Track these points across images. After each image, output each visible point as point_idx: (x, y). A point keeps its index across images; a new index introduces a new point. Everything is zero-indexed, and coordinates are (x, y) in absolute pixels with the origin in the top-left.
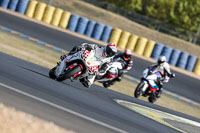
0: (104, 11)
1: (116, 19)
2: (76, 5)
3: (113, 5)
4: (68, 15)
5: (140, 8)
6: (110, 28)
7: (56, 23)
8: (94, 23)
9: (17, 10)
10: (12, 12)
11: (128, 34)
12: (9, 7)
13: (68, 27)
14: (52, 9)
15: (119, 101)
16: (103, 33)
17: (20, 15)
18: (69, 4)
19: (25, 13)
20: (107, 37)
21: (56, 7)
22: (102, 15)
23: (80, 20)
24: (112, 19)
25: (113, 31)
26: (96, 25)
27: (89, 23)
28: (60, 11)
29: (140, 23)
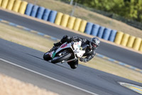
0: (110, 19)
1: (119, 25)
2: (90, 15)
3: (117, 15)
4: (85, 23)
5: (136, 17)
6: (115, 32)
7: (77, 29)
8: (103, 28)
9: (48, 20)
10: (45, 22)
11: (127, 36)
12: (43, 18)
13: (85, 31)
14: (73, 19)
15: (121, 83)
16: (110, 35)
18: (86, 15)
19: (54, 22)
20: (113, 38)
21: (76, 17)
22: (109, 22)
23: (93, 26)
24: (116, 25)
25: (117, 33)
26: (105, 30)
27: (100, 28)
28: (79, 20)
29: (136, 27)
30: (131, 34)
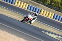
2: (30, 2)
4: (28, 5)
7: (24, 7)
9: (12, 3)
10: (10, 4)
11: (46, 11)
12: (9, 2)
13: (27, 9)
14: (23, 3)
15: (43, 32)
16: (38, 11)
17: (13, 5)
18: (28, 2)
19: (14, 4)
21: (24, 2)
22: (38, 5)
23: (31, 7)
25: (41, 10)
26: (36, 8)
28: (25, 4)
29: (50, 8)
30: (48, 11)
